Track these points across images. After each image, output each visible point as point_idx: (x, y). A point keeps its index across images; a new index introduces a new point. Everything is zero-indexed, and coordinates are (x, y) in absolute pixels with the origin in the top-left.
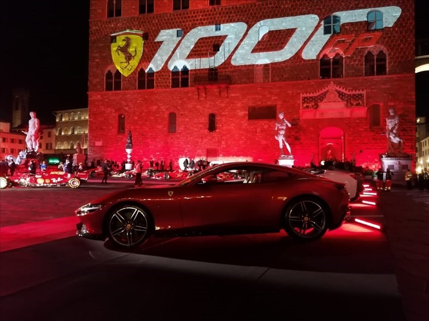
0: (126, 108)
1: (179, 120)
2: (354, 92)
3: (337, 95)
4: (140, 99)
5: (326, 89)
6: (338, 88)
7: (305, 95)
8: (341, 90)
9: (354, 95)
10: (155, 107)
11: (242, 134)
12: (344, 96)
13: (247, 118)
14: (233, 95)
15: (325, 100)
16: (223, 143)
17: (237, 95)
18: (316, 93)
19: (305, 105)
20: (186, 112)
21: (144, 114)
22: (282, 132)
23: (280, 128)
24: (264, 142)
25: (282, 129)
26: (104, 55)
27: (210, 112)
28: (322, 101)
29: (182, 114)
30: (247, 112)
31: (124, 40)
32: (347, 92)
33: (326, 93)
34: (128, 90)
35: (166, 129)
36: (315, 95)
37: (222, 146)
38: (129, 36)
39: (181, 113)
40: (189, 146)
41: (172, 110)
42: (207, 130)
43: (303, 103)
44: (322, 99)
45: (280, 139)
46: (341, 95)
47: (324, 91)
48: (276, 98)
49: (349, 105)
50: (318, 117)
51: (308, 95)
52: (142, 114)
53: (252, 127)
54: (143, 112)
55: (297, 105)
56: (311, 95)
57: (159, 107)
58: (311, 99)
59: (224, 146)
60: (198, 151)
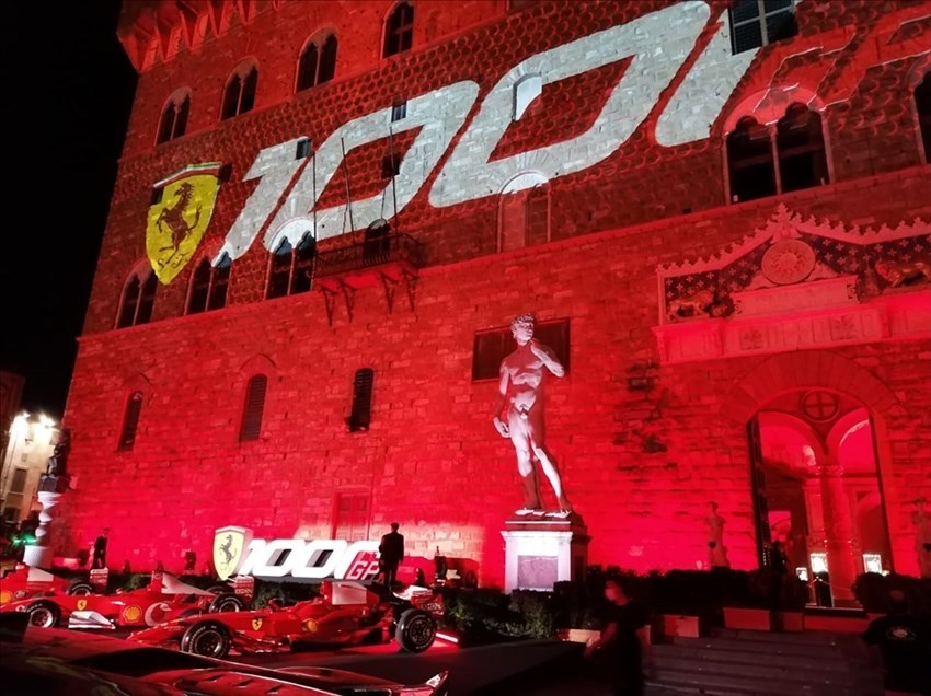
0: (150, 374)
1: (271, 396)
2: (886, 234)
3: (811, 254)
4: (185, 342)
5: (760, 237)
6: (809, 227)
7: (675, 271)
8: (824, 230)
9: (887, 245)
10: (216, 363)
11: (451, 434)
12: (844, 253)
13: (469, 374)
14: (430, 300)
15: (758, 280)
16: (389, 469)
17: (441, 299)
18: (718, 256)
19: (674, 308)
20: (293, 371)
21: (186, 385)
22: (525, 402)
23: (517, 382)
25: (525, 388)
26: (131, 236)
27: (360, 361)
28: (744, 284)
29: (281, 378)
30: (471, 354)
31: (177, 193)
32: (854, 237)
33: (756, 257)
34: (163, 319)
35: (232, 429)
36: (715, 264)
37: (384, 482)
38: (189, 180)
39: (280, 373)
40: (286, 484)
41: (258, 369)
42: (344, 426)
44: (744, 277)
45: (518, 432)
46: (827, 251)
47: (750, 244)
48: (568, 293)
49: (872, 286)
50: (734, 348)
51: (687, 269)
52: (181, 385)
53: (486, 406)
54: (187, 380)
55: (646, 310)
56: (700, 267)
57: (225, 364)
58: (701, 284)
59: (392, 482)
60: (309, 502)
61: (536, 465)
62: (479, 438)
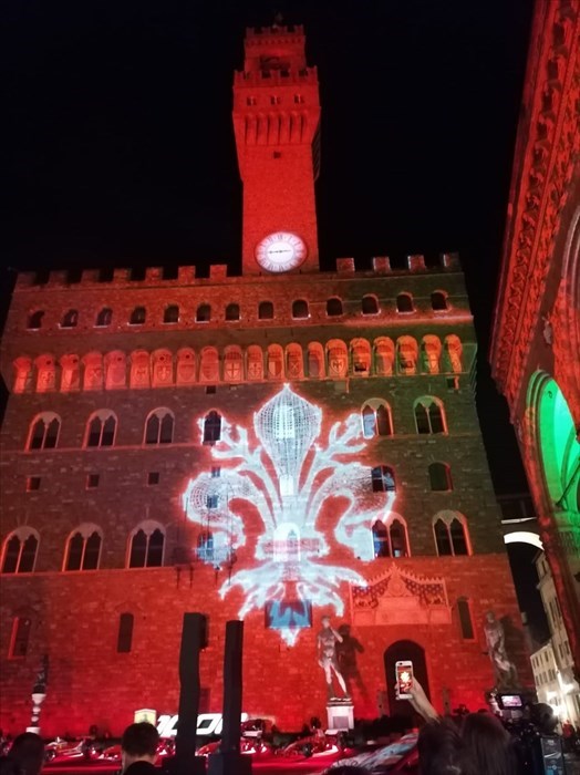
0: (37, 607)
1: (137, 629)
2: (427, 581)
3: (404, 585)
4: (67, 589)
5: (387, 575)
6: (403, 573)
7: (356, 584)
8: (408, 576)
9: (429, 586)
10: (93, 605)
12: (415, 586)
13: (263, 624)
14: (239, 582)
15: (386, 593)
16: (220, 673)
17: (245, 582)
18: (372, 580)
19: (357, 601)
20: (153, 614)
21: (69, 618)
22: (330, 653)
23: (326, 644)
24: (293, 671)
25: (330, 647)
28: (382, 594)
29: (145, 618)
30: (263, 613)
32: (418, 581)
33: (386, 582)
34: (45, 570)
35: (109, 648)
36: (371, 583)
37: (217, 680)
39: (143, 614)
40: (153, 682)
41: (126, 609)
43: (354, 598)
44: (382, 591)
45: (328, 666)
46: (409, 584)
47: (384, 577)
48: (310, 588)
49: (424, 602)
50: (379, 621)
51: (360, 584)
52: (65, 617)
53: (272, 641)
54: (70, 614)
57: (102, 604)
60: (170, 692)
61: (335, 679)
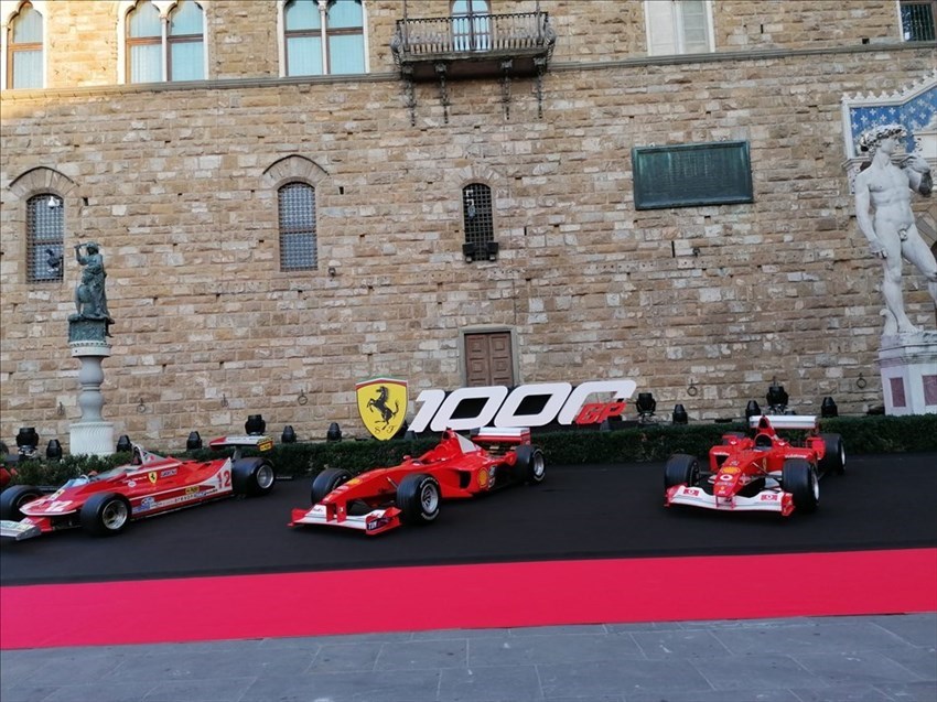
0: (70, 169)
1: (327, 213)
7: (859, 100)
13: (630, 197)
14: (563, 105)
16: (536, 305)
18: (899, 91)
20: (360, 183)
21: (155, 190)
27: (468, 174)
29: (341, 191)
30: (629, 174)
35: (267, 256)
36: (897, 98)
37: (531, 320)
39: (338, 183)
41: (294, 171)
42: (460, 255)
43: (855, 133)
48: (744, 113)
51: (872, 99)
52: (146, 189)
53: (655, 233)
55: (829, 140)
56: (884, 99)
58: (883, 118)
59: (543, 318)
60: (423, 345)
62: (651, 268)
